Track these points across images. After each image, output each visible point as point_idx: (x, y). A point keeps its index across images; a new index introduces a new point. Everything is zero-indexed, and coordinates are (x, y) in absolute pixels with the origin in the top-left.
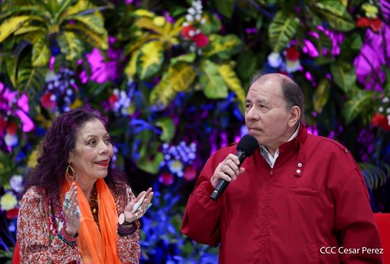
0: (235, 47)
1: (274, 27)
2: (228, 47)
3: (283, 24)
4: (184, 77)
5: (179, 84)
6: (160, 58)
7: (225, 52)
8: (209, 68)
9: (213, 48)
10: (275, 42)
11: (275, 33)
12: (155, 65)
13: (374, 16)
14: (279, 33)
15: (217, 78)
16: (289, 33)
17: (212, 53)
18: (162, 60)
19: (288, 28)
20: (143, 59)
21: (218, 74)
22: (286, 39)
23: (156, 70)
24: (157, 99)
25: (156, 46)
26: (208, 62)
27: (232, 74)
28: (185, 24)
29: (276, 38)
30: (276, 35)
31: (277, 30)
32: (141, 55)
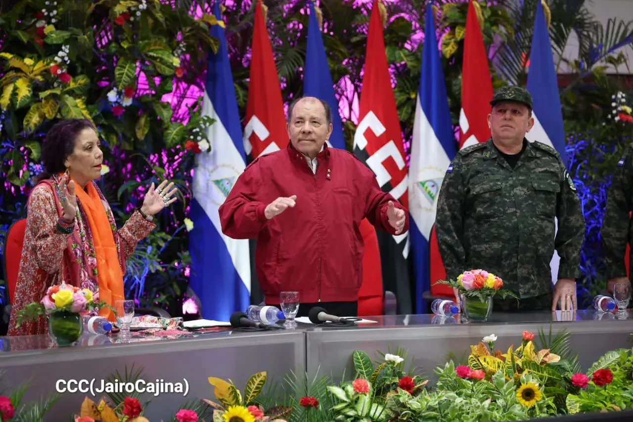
0: (85, 85)
1: (119, 70)
2: (80, 84)
3: (125, 68)
4: (51, 106)
5: (49, 112)
6: (29, 91)
7: (78, 88)
8: (70, 100)
9: (69, 86)
10: (120, 82)
11: (119, 74)
12: (27, 97)
13: (178, 66)
14: (122, 74)
15: (76, 109)
16: (130, 74)
17: (68, 88)
18: (32, 93)
19: (128, 70)
20: (17, 92)
21: (76, 106)
22: (128, 79)
23: (28, 101)
24: (28, 124)
25: (25, 82)
26: (67, 96)
27: (84, 106)
28: (52, 64)
29: (122, 77)
30: (120, 76)
31: (122, 72)
32: (16, 88)
